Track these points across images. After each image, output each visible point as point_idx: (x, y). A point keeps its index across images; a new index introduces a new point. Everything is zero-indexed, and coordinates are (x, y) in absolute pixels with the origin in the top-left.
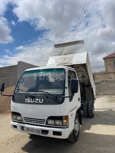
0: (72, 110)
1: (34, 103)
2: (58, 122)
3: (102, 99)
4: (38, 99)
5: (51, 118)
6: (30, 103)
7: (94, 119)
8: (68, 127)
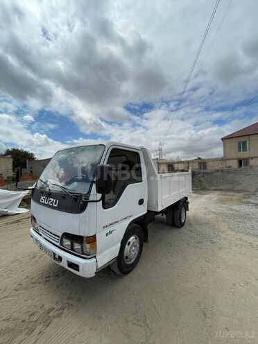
0: (111, 224)
1: (48, 206)
2: (77, 246)
3: (209, 197)
4: (52, 200)
5: (67, 236)
6: (44, 204)
7: (182, 229)
8: (95, 257)
